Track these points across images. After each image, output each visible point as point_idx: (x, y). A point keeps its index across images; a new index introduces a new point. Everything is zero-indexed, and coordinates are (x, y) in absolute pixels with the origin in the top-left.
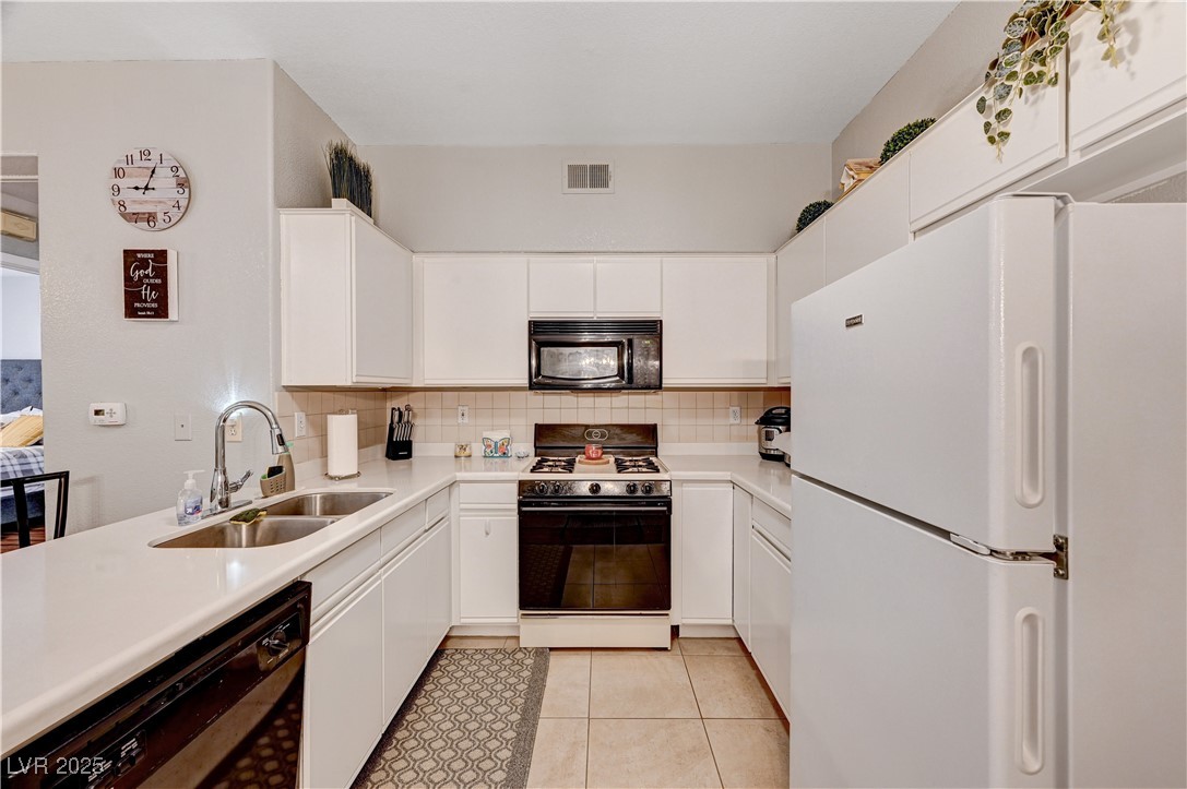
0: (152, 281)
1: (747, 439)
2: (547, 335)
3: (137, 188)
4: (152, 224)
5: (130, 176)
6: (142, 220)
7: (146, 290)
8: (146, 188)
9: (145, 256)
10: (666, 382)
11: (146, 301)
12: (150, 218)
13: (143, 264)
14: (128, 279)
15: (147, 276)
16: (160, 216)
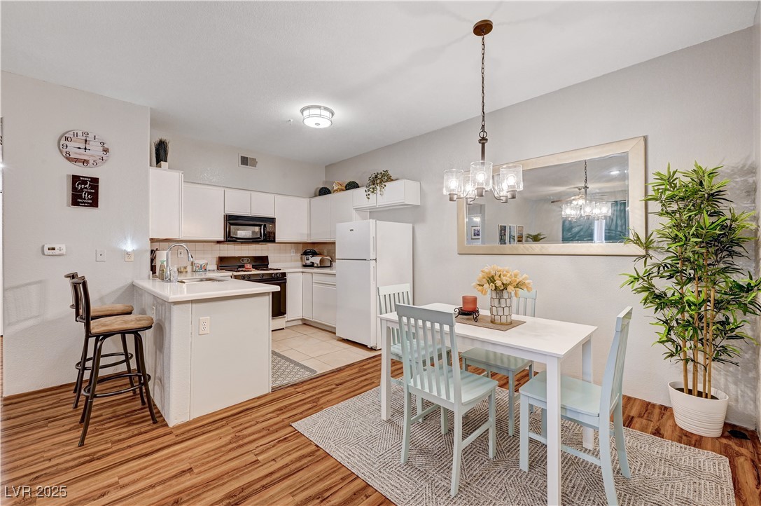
0: (89, 191)
1: (297, 261)
2: (233, 220)
3: (79, 148)
4: (85, 164)
5: (75, 141)
6: (79, 162)
7: (85, 194)
8: (85, 149)
9: (86, 179)
10: (277, 240)
11: (84, 199)
12: (85, 162)
13: (85, 183)
14: (74, 189)
15: (86, 188)
16: (91, 162)
